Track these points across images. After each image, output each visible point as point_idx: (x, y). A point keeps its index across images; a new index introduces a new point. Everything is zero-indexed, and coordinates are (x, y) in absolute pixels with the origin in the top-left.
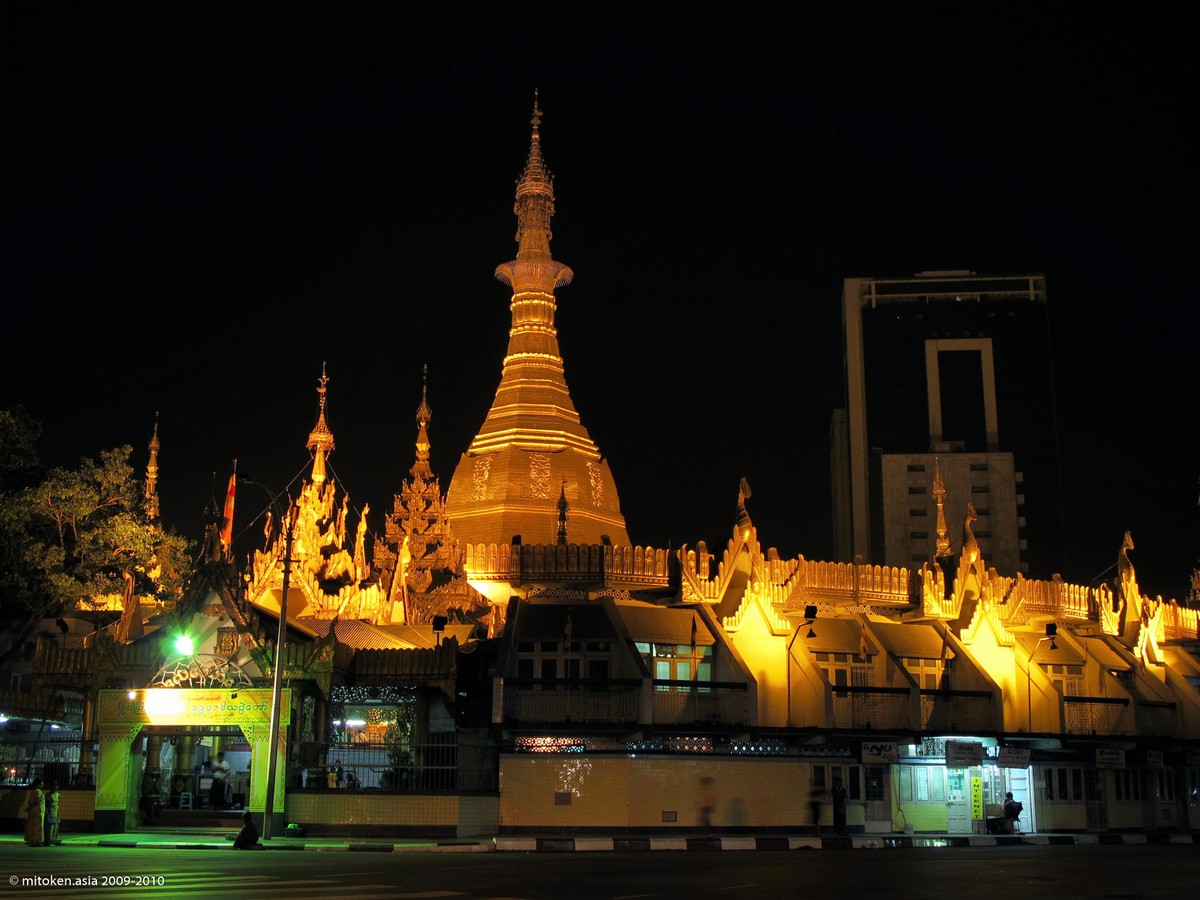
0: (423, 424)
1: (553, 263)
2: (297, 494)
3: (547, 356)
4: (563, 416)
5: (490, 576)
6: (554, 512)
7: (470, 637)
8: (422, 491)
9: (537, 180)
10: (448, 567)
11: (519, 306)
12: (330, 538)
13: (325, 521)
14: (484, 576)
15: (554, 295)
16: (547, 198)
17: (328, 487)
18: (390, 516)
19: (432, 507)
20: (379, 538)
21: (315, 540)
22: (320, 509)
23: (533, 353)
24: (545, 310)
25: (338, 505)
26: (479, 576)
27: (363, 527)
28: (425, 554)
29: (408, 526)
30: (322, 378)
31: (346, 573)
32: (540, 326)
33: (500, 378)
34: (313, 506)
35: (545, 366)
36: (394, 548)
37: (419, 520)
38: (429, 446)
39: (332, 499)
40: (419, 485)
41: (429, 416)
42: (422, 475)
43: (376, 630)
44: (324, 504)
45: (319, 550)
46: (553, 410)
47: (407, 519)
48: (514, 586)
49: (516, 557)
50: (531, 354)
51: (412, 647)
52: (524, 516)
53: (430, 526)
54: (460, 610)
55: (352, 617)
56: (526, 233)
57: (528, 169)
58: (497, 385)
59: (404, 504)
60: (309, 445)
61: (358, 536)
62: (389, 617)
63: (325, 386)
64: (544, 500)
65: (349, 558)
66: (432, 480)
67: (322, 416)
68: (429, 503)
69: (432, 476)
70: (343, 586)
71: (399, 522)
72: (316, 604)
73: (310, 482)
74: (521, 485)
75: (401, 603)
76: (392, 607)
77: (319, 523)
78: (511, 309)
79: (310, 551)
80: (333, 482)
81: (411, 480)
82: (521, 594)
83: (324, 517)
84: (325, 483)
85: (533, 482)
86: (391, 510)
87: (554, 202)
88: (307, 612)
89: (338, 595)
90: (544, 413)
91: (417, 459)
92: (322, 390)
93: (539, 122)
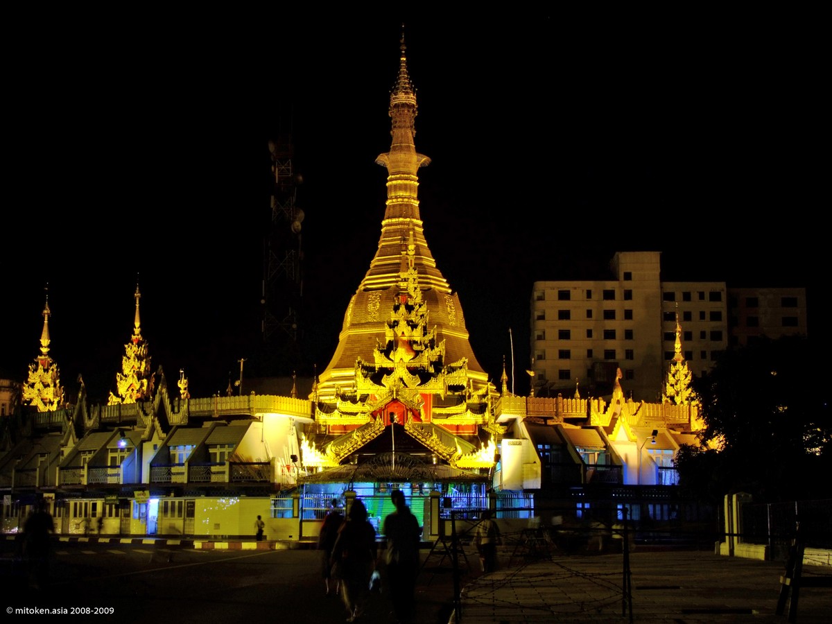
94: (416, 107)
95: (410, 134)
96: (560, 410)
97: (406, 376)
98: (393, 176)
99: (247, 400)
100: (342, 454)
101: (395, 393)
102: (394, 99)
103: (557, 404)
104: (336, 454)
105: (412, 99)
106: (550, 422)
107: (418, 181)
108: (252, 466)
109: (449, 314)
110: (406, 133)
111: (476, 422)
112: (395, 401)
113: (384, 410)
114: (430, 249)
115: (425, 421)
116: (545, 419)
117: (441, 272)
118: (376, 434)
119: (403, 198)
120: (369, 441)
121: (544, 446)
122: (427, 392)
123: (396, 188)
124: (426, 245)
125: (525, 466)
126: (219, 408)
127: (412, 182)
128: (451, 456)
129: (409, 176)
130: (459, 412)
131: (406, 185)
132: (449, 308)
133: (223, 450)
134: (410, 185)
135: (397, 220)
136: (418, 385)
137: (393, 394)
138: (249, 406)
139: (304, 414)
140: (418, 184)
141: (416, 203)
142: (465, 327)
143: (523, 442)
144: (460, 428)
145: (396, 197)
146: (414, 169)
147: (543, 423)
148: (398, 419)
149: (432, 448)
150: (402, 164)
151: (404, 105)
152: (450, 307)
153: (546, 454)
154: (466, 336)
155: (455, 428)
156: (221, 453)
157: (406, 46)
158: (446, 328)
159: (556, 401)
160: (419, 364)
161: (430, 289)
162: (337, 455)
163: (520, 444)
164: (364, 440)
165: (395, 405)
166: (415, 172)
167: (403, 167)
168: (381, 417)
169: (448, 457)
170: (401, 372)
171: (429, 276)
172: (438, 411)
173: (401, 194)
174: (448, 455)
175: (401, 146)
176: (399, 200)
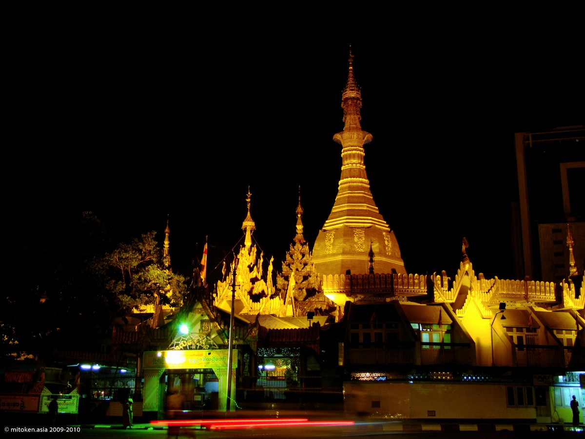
0: (299, 216)
1: (361, 131)
2: (238, 252)
3: (361, 179)
4: (370, 209)
5: (336, 291)
6: (366, 258)
7: (326, 322)
8: (300, 249)
9: (352, 90)
10: (314, 288)
11: (346, 155)
12: (254, 274)
13: (252, 266)
14: (332, 291)
15: (363, 148)
16: (358, 99)
17: (253, 248)
18: (284, 263)
19: (305, 257)
20: (279, 274)
21: (247, 275)
22: (249, 259)
23: (354, 177)
24: (359, 156)
25: (258, 257)
26: (330, 291)
27: (271, 268)
28: (303, 281)
29: (293, 267)
30: (248, 194)
31: (263, 291)
32: (356, 164)
33: (337, 191)
34: (246, 257)
35: (360, 184)
36: (287, 278)
37: (299, 264)
38: (303, 227)
39: (255, 254)
40: (298, 246)
41: (302, 212)
42: (300, 241)
43: (279, 320)
44: (251, 257)
45: (249, 280)
46: (364, 207)
47: (293, 264)
48: (348, 295)
49: (348, 281)
50: (352, 179)
51: (297, 328)
52: (352, 261)
53: (304, 267)
54: (321, 309)
55: (267, 313)
56: (348, 117)
57: (348, 85)
58: (336, 195)
59: (291, 256)
60: (243, 227)
61: (268, 272)
62: (285, 313)
63: (250, 198)
64: (362, 252)
65: (264, 283)
66: (305, 244)
67: (249, 214)
68: (303, 255)
69: (305, 241)
70: (262, 298)
71: (289, 265)
72: (249, 308)
73: (244, 246)
74: (350, 245)
75: (291, 305)
76: (287, 308)
77: (249, 266)
78: (342, 156)
79: (245, 281)
80: (255, 246)
81: (294, 244)
82: (352, 300)
83: (251, 264)
84: (251, 246)
85: (355, 243)
86: (285, 259)
87: (361, 101)
88: (244, 311)
89: (259, 302)
90: (360, 208)
91: (297, 233)
92: (248, 200)
93: (352, 60)
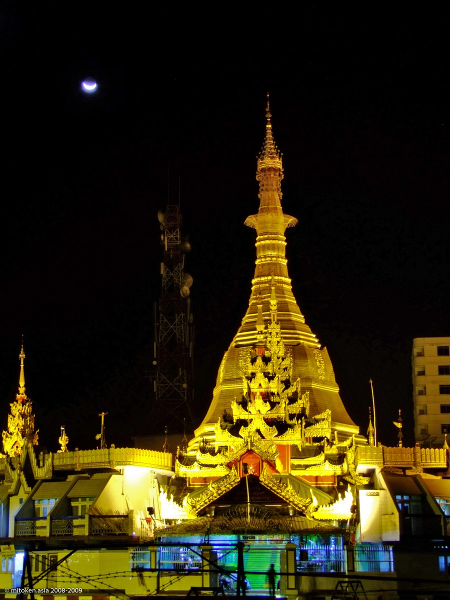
94: (282, 170)
95: (277, 196)
96: (418, 460)
97: (264, 428)
98: (261, 237)
99: (107, 453)
100: (198, 506)
101: (249, 444)
102: (261, 164)
103: (415, 453)
104: (192, 506)
105: (278, 163)
106: (408, 473)
107: (286, 241)
108: (112, 519)
109: (319, 368)
110: (273, 195)
111: (335, 473)
112: (250, 452)
113: (239, 461)
114: (299, 306)
115: (284, 473)
116: (404, 469)
117: (310, 327)
118: (232, 485)
119: (272, 257)
120: (224, 492)
121: (402, 497)
122: (285, 443)
123: (265, 247)
124: (295, 302)
125: (383, 517)
126: (81, 462)
127: (280, 242)
128: (306, 507)
129: (276, 236)
130: (317, 462)
131: (274, 245)
132: (318, 363)
133: (84, 503)
134: (278, 244)
135: (266, 278)
136: (276, 436)
137: (247, 445)
138: (109, 459)
139: (165, 466)
140: (286, 244)
141: (284, 262)
142: (335, 381)
143: (381, 492)
144: (319, 479)
145: (265, 257)
146: (282, 230)
147: (402, 473)
148: (253, 470)
149: (287, 499)
150: (269, 225)
151: (270, 169)
152: (320, 361)
153: (405, 505)
154: (336, 390)
155: (314, 479)
156: (82, 506)
157: (271, 114)
158: (315, 382)
159: (414, 450)
160: (277, 415)
161: (299, 344)
162: (194, 507)
163: (378, 495)
164: (220, 492)
165: (251, 456)
166: (283, 232)
167: (271, 228)
168: (236, 468)
169: (304, 508)
170: (258, 423)
171: (298, 332)
172: (296, 462)
173: (270, 253)
174: (304, 506)
175: (268, 208)
176: (268, 259)
